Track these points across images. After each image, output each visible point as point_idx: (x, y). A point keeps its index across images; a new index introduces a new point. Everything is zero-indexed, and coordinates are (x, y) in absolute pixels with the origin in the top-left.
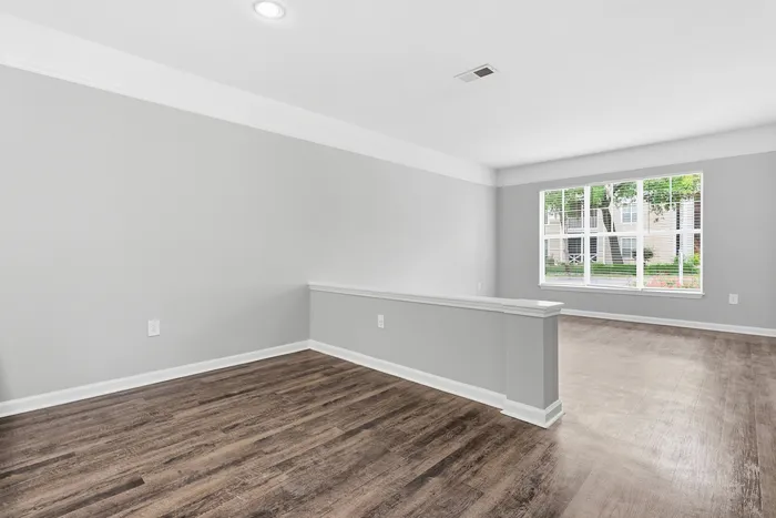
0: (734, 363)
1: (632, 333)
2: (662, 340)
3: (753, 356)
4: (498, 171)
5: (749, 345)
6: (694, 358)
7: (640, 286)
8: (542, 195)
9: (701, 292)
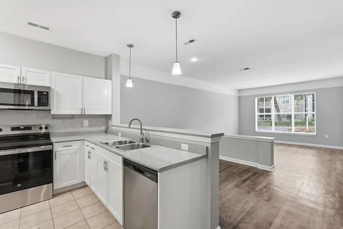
0: (327, 157)
1: (291, 148)
2: (302, 150)
3: (333, 155)
4: (240, 91)
5: (332, 152)
6: (313, 155)
7: (293, 132)
8: (256, 99)
9: (315, 134)
